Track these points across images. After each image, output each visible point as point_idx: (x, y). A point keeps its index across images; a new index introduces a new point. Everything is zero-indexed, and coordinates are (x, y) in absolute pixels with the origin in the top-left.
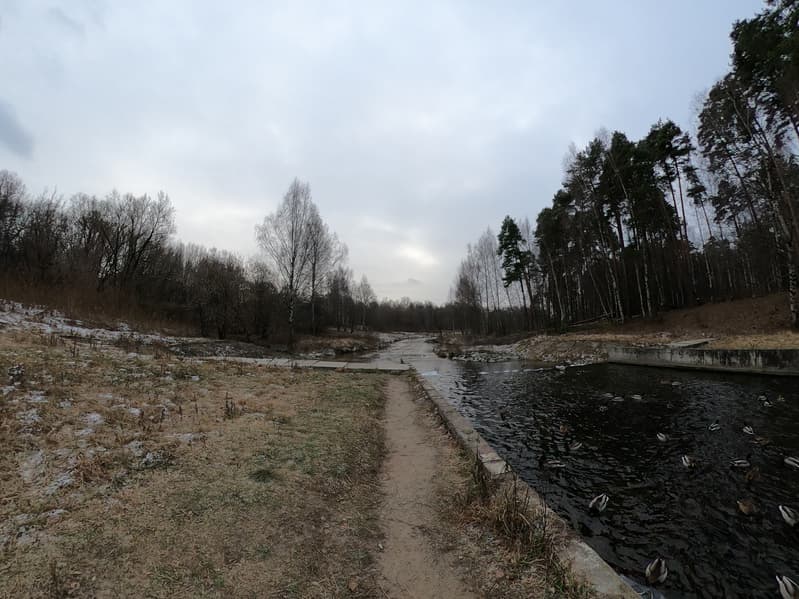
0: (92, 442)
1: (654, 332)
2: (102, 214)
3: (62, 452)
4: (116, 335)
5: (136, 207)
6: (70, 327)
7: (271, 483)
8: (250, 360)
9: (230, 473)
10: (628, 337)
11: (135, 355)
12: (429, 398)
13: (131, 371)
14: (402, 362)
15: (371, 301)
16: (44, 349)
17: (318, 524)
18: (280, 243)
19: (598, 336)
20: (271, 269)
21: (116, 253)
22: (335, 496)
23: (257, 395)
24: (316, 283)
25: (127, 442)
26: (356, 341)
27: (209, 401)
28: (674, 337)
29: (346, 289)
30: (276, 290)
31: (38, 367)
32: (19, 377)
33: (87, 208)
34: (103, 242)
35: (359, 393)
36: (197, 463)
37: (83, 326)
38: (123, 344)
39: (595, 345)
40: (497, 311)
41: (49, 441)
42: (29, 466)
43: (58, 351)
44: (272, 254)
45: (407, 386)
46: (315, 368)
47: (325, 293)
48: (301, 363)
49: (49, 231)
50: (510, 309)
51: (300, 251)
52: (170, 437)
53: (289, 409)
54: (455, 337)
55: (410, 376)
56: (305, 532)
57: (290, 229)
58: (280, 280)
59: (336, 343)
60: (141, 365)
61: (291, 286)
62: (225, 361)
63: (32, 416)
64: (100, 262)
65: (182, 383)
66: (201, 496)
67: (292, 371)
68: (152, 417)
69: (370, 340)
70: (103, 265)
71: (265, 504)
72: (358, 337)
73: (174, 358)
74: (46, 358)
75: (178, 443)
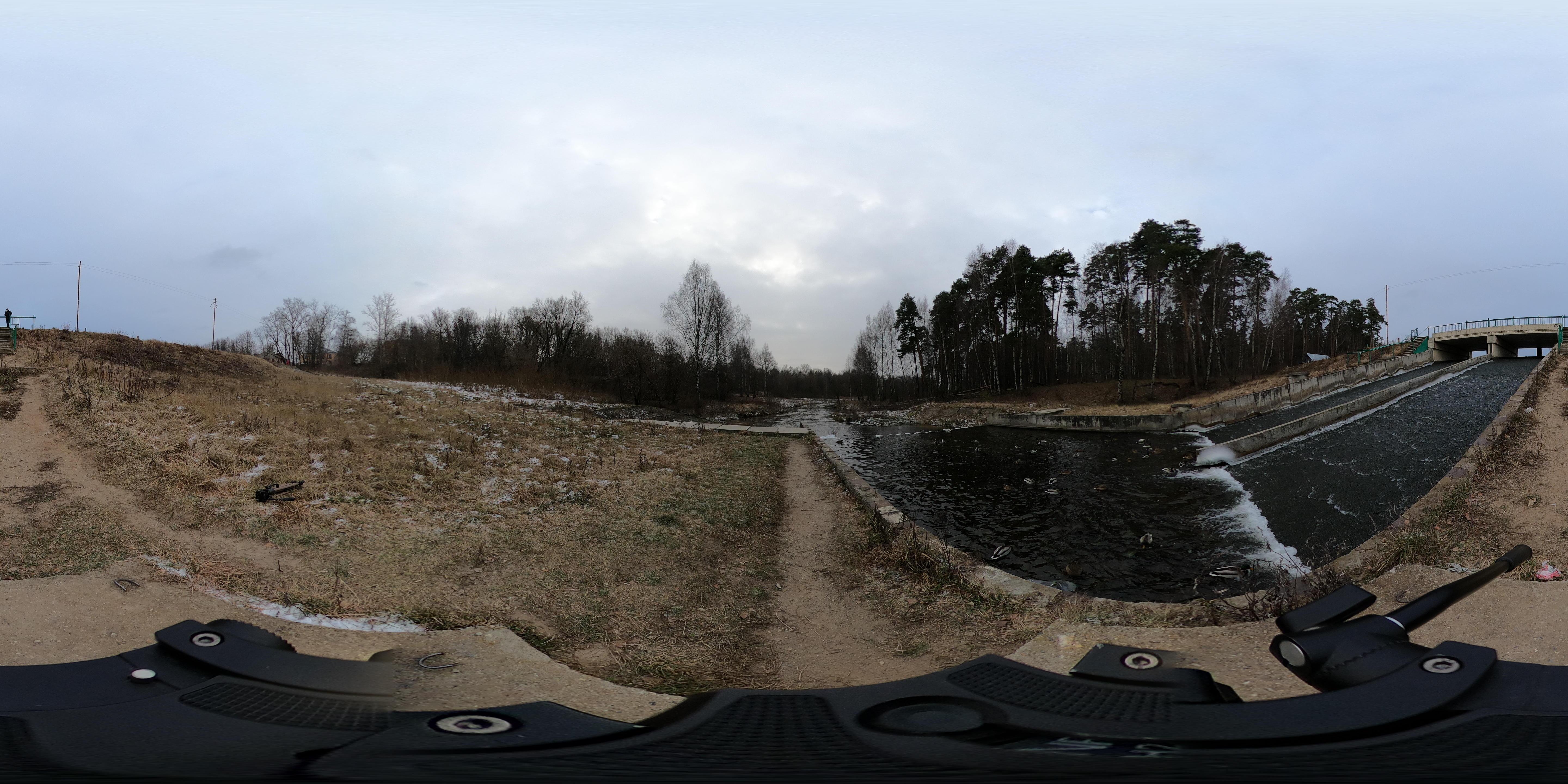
0: (531, 477)
1: (1023, 402)
2: (532, 317)
3: (509, 480)
4: (553, 403)
5: (557, 308)
6: (520, 399)
7: (673, 528)
8: (662, 423)
9: (637, 515)
10: (1004, 405)
11: (568, 417)
12: (828, 460)
13: (564, 429)
14: (802, 426)
15: (772, 368)
16: (503, 414)
17: (714, 564)
18: (685, 318)
19: (978, 404)
20: (678, 341)
21: (548, 342)
22: (734, 543)
23: (667, 453)
24: (720, 352)
25: (556, 481)
26: (758, 406)
27: (625, 455)
28: (1039, 406)
29: (748, 357)
30: (683, 359)
31: (499, 425)
32: (487, 431)
33: (521, 316)
34: (537, 337)
35: (761, 454)
36: (609, 503)
37: (530, 398)
38: (558, 409)
39: (976, 411)
40: (892, 379)
41: (502, 473)
42: (487, 485)
43: (512, 414)
44: (678, 328)
45: (806, 448)
46: (720, 431)
47: (728, 361)
48: (708, 426)
49: (499, 337)
50: (903, 378)
51: (704, 323)
52: (590, 481)
53: (695, 466)
54: (852, 403)
55: (810, 440)
56: (700, 570)
57: (693, 306)
58: (686, 350)
59: (739, 408)
60: (572, 425)
61: (697, 356)
62: (640, 423)
63: (494, 455)
64: (537, 352)
65: (603, 440)
66: (608, 529)
67: (699, 433)
68: (578, 465)
69: (771, 405)
70: (540, 353)
71: (664, 543)
72: (760, 403)
73: (598, 420)
74: (505, 420)
75: (596, 486)
